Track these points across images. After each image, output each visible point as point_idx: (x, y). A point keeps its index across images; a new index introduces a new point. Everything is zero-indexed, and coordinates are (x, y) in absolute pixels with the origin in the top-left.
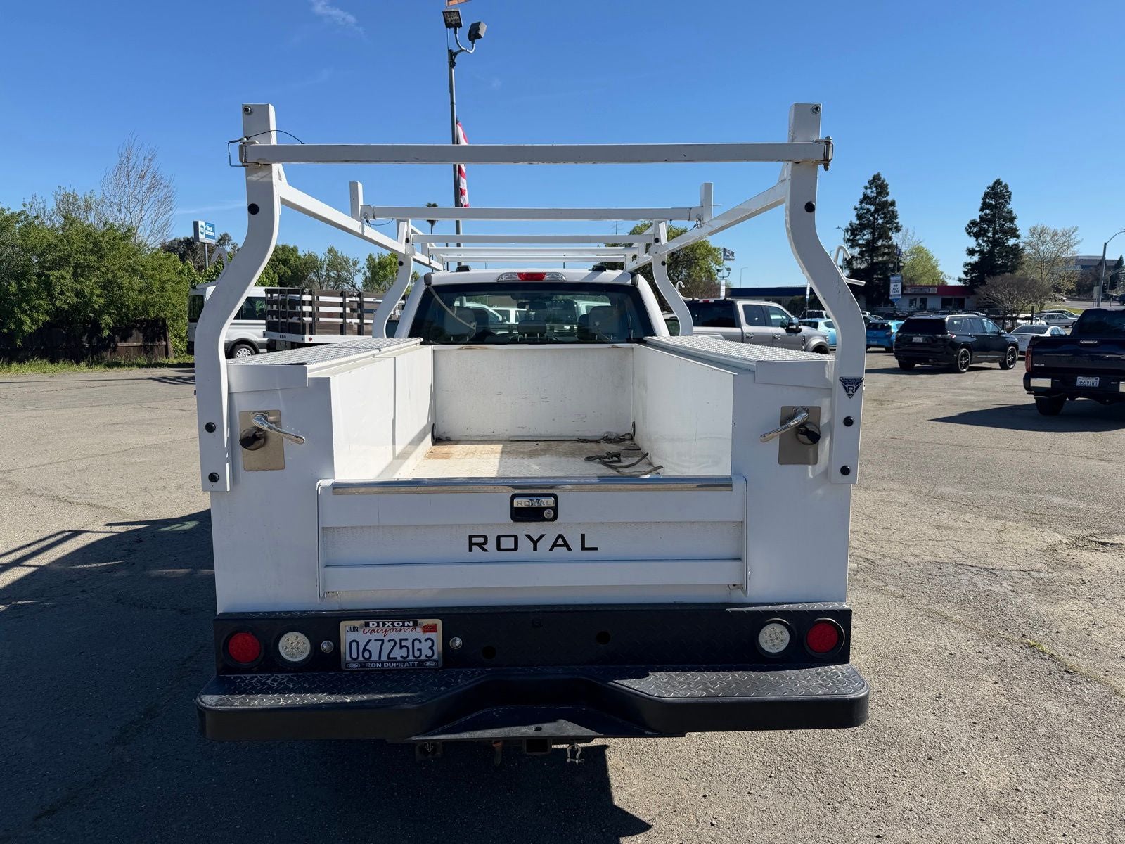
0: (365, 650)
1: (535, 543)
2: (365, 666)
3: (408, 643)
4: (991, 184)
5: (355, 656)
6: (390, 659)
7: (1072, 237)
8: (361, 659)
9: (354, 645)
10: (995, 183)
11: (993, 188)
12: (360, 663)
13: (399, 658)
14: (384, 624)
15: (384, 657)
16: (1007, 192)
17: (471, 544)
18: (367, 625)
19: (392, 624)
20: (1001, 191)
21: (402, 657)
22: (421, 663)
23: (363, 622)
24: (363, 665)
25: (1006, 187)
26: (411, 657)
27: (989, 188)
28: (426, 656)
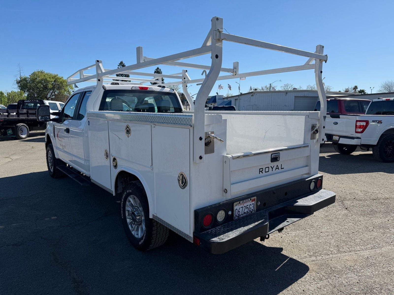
0: (239, 211)
1: (272, 168)
2: (239, 217)
3: (248, 207)
4: (156, 69)
5: (236, 215)
6: (244, 213)
7: (178, 87)
8: (238, 215)
9: (236, 210)
10: (157, 68)
11: (157, 70)
12: (238, 216)
13: (246, 212)
14: (244, 201)
15: (243, 213)
16: (161, 71)
17: (260, 171)
18: (240, 203)
19: (246, 201)
20: (159, 71)
21: (247, 211)
22: (251, 212)
23: (239, 202)
24: (238, 217)
25: (160, 70)
26: (249, 211)
27: (156, 70)
28: (252, 210)
